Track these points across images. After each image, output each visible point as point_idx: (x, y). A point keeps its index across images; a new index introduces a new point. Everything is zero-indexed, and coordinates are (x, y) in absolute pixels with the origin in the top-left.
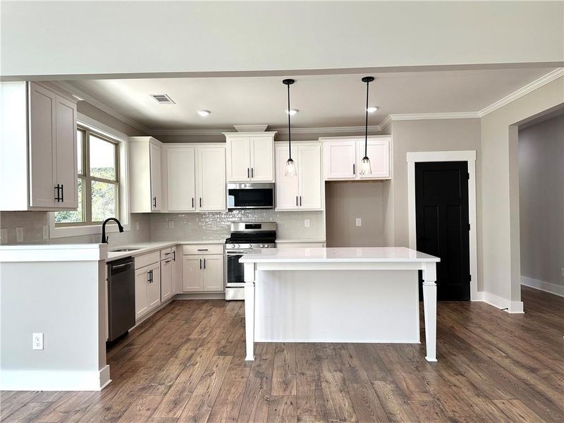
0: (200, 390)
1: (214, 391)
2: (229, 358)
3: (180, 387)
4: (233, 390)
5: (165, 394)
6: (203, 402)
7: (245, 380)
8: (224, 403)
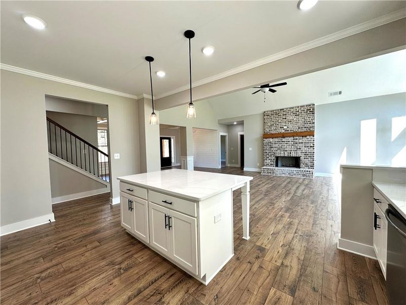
0: (280, 227)
1: (273, 224)
2: (258, 244)
3: (290, 231)
4: (265, 222)
5: (297, 229)
6: (279, 221)
7: (257, 226)
8: (271, 219)
